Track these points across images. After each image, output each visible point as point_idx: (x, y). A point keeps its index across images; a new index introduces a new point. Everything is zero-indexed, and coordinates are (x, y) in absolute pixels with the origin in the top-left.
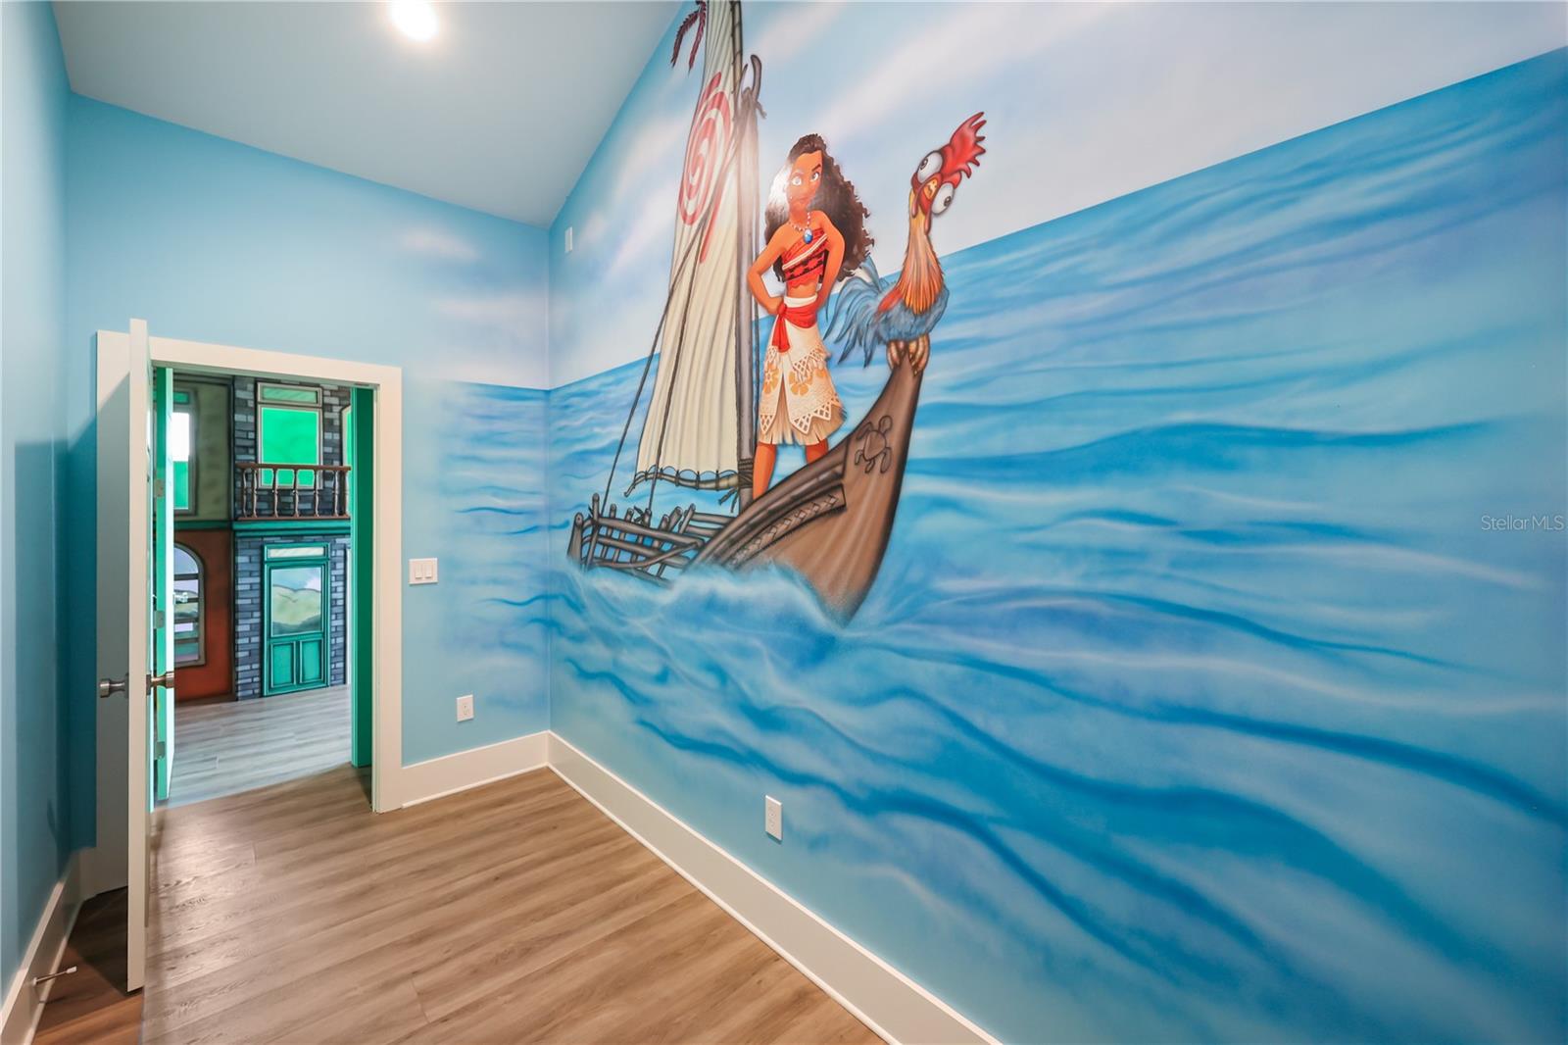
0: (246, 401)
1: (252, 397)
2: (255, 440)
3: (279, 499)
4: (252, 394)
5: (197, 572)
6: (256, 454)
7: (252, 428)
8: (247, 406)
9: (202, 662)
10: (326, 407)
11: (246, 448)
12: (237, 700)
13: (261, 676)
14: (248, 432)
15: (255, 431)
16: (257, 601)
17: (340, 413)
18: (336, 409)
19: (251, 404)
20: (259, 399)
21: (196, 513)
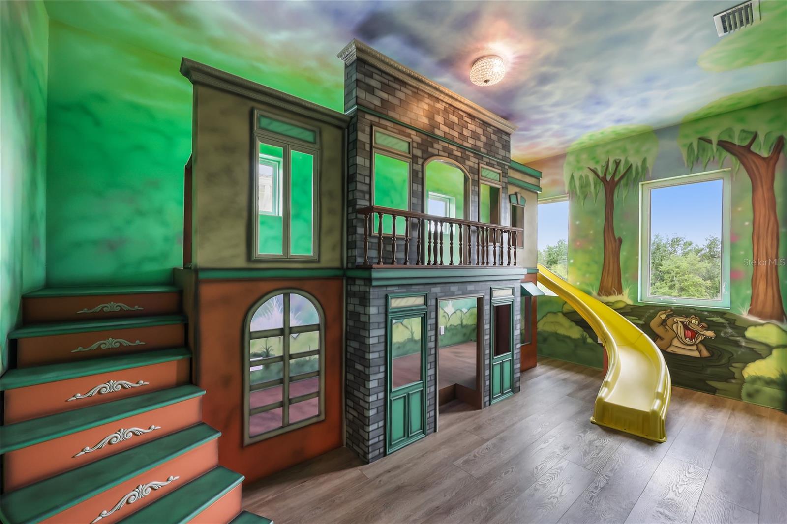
0: (364, 143)
1: (369, 142)
2: (370, 185)
3: (384, 247)
4: (368, 137)
5: (318, 323)
6: (370, 200)
7: (367, 173)
8: (365, 149)
9: (322, 417)
10: (414, 159)
11: (363, 192)
12: (368, 463)
13: (385, 434)
14: (365, 176)
15: (370, 177)
16: (382, 354)
17: (423, 166)
18: (420, 161)
19: (368, 148)
20: (374, 144)
21: (319, 262)
